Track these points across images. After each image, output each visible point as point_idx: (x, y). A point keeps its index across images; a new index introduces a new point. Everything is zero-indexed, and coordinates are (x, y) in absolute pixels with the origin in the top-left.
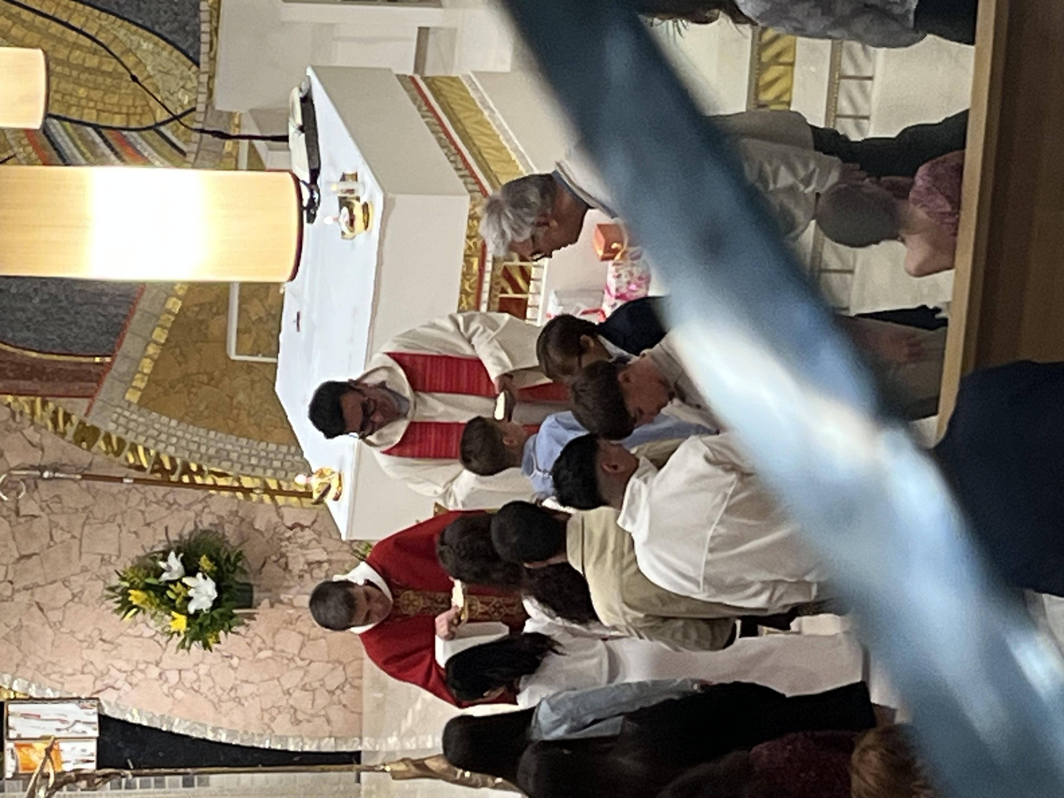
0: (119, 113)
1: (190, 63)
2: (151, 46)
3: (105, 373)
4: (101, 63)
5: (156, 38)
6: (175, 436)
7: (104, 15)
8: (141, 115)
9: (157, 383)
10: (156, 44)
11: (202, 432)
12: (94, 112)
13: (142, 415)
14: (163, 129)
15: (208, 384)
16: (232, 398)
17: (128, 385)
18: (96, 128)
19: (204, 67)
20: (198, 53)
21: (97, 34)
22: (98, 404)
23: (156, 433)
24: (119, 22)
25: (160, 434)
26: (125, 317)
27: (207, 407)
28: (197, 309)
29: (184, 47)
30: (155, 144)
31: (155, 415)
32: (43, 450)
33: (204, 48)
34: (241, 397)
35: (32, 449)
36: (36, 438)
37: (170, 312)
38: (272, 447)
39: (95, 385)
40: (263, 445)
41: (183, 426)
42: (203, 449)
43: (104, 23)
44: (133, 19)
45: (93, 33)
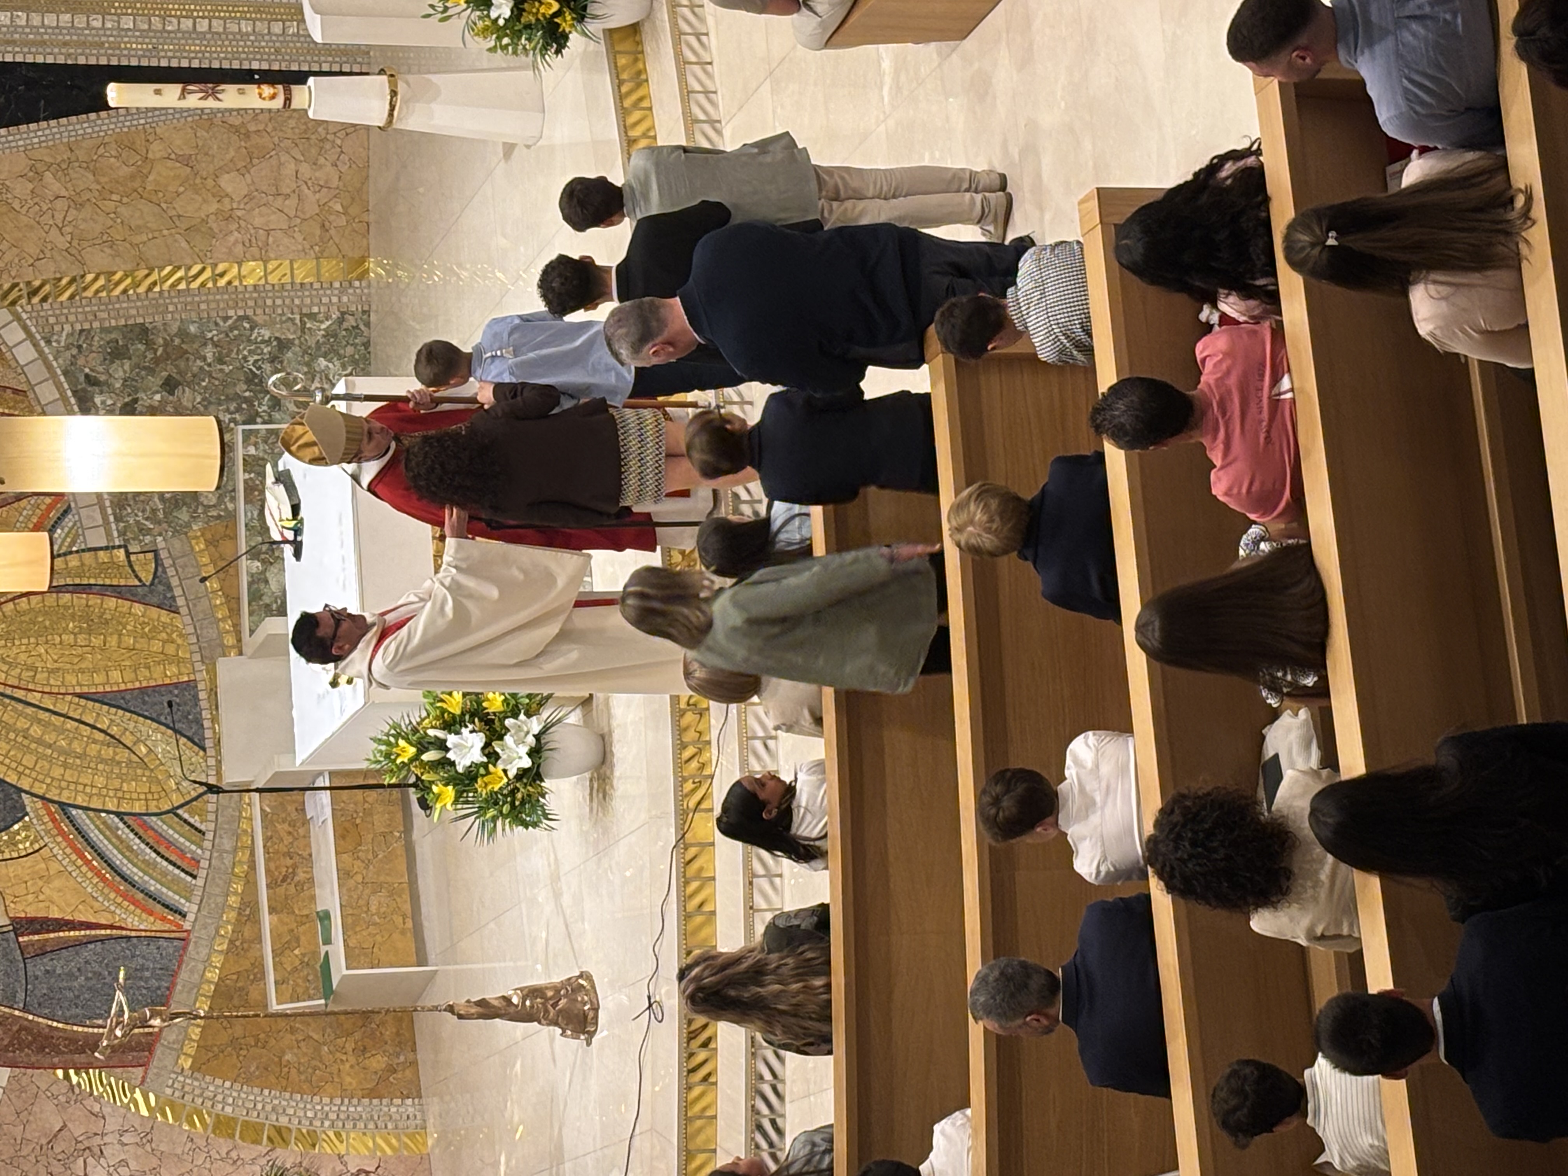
0: (139, 800)
1: (196, 748)
2: (159, 736)
3: (155, 1042)
4: (115, 754)
5: (163, 728)
6: (231, 1095)
7: (113, 710)
8: (158, 800)
9: (208, 1049)
10: (163, 734)
11: (256, 1090)
12: (115, 800)
13: (197, 1079)
14: (180, 812)
15: (256, 1045)
16: (280, 1058)
17: (180, 1052)
18: (118, 814)
19: (211, 752)
20: (204, 739)
21: (108, 727)
22: (152, 1071)
23: (211, 1095)
24: (128, 714)
25: (215, 1096)
26: (168, 988)
27: (257, 1068)
28: (235, 977)
29: (189, 734)
30: (174, 825)
31: (208, 1078)
32: (104, 1118)
33: (208, 734)
34: (288, 1057)
35: (94, 1118)
36: (96, 1108)
37: (209, 982)
38: (326, 1100)
39: (147, 1053)
40: (317, 1099)
41: (237, 1086)
42: (259, 1106)
43: (113, 717)
44: (137, 710)
45: (105, 727)
